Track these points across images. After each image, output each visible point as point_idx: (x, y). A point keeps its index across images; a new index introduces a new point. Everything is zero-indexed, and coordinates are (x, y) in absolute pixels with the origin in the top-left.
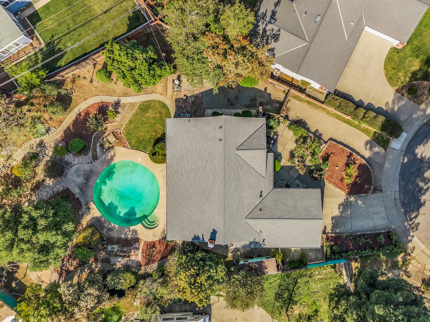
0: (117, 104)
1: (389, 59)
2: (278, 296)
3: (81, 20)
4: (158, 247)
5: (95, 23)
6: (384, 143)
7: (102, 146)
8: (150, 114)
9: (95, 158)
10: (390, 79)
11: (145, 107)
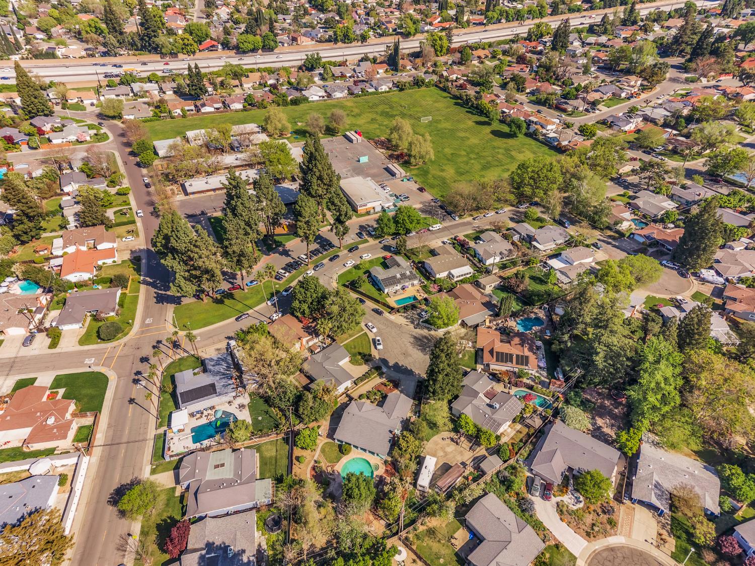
0: (316, 462)
1: (352, 363)
2: (431, 428)
3: (274, 462)
4: (389, 469)
5: (278, 457)
6: (383, 373)
7: (331, 474)
8: (327, 450)
9: (334, 480)
10: (360, 365)
11: (323, 451)
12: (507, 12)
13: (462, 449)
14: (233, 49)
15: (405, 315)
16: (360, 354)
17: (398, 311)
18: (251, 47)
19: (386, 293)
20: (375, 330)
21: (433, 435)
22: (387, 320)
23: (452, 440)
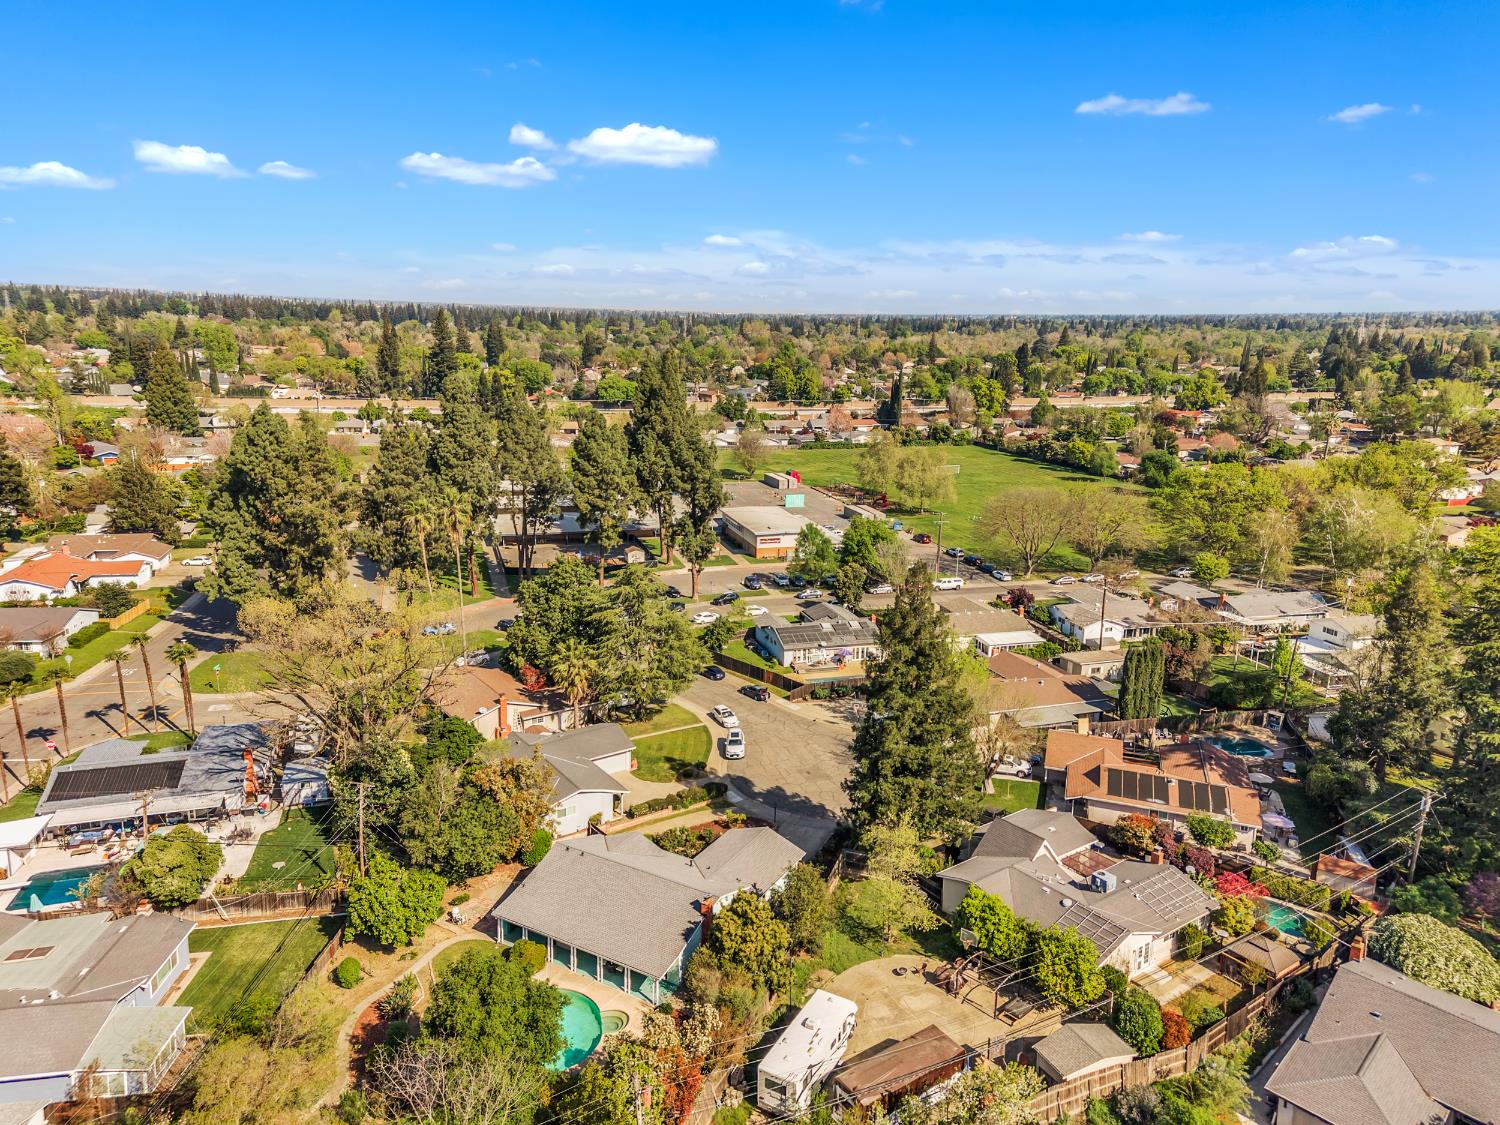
1: (640, 776)
2: (858, 940)
6: (728, 805)
10: (661, 780)
12: (1128, 378)
13: (967, 1008)
14: (587, 399)
15: (833, 704)
16: (669, 760)
17: (814, 696)
18: (621, 397)
19: (787, 664)
20: (730, 721)
21: (860, 960)
22: (776, 709)
23: (932, 978)
